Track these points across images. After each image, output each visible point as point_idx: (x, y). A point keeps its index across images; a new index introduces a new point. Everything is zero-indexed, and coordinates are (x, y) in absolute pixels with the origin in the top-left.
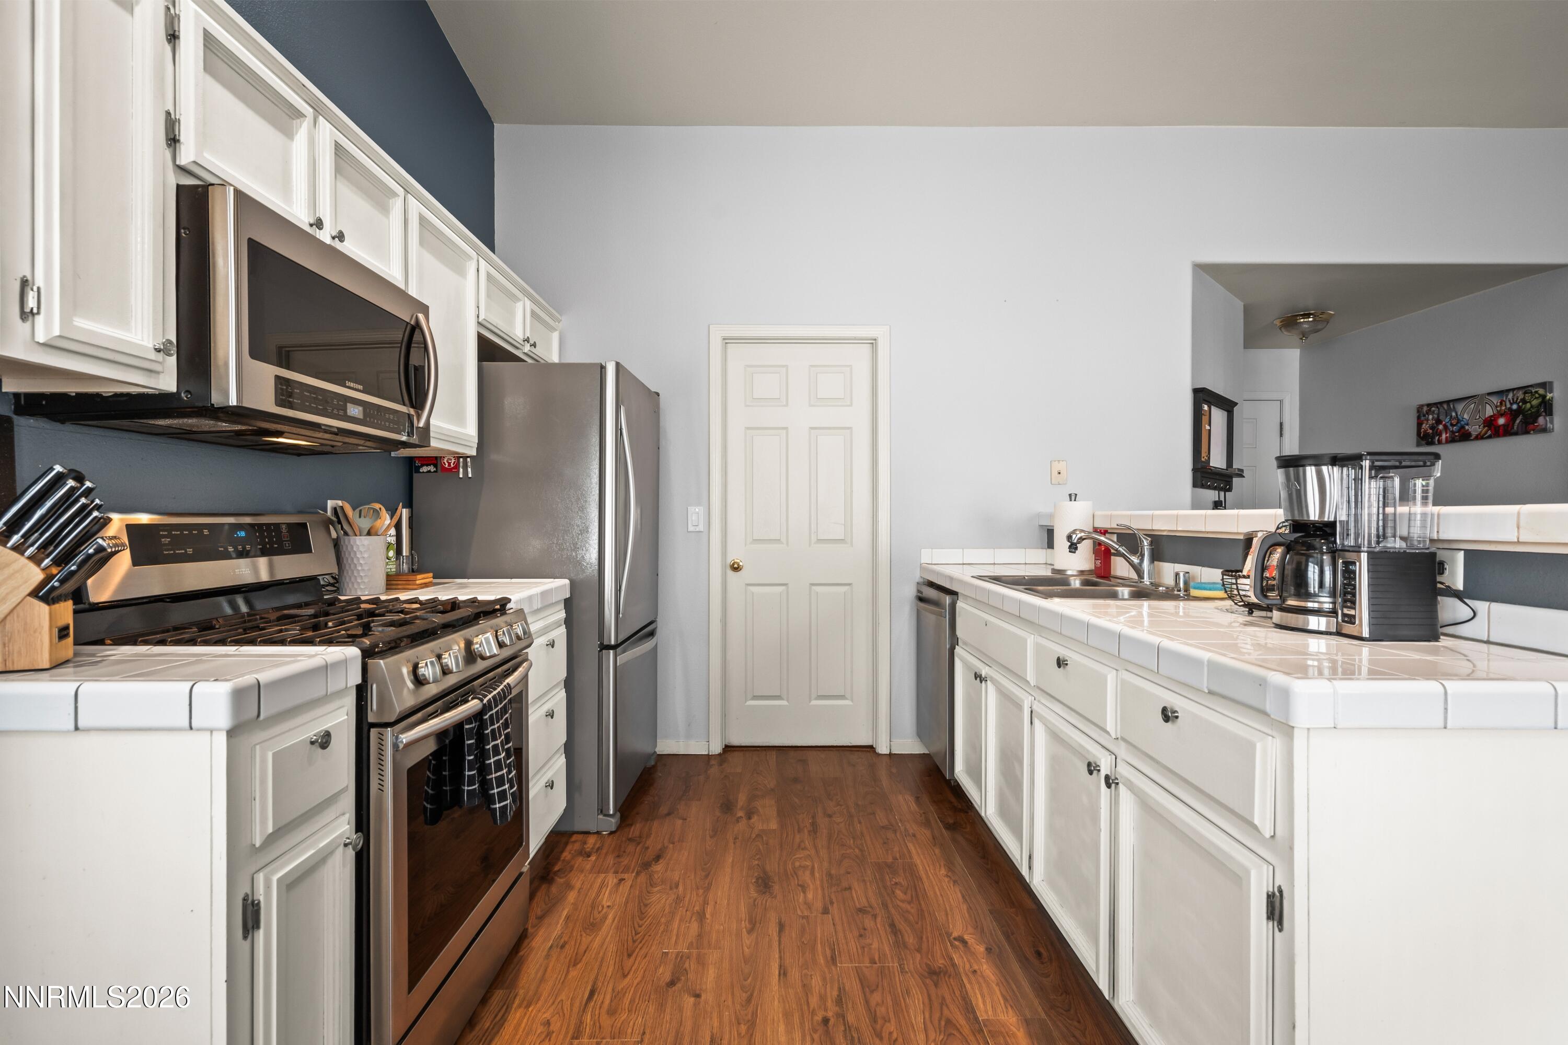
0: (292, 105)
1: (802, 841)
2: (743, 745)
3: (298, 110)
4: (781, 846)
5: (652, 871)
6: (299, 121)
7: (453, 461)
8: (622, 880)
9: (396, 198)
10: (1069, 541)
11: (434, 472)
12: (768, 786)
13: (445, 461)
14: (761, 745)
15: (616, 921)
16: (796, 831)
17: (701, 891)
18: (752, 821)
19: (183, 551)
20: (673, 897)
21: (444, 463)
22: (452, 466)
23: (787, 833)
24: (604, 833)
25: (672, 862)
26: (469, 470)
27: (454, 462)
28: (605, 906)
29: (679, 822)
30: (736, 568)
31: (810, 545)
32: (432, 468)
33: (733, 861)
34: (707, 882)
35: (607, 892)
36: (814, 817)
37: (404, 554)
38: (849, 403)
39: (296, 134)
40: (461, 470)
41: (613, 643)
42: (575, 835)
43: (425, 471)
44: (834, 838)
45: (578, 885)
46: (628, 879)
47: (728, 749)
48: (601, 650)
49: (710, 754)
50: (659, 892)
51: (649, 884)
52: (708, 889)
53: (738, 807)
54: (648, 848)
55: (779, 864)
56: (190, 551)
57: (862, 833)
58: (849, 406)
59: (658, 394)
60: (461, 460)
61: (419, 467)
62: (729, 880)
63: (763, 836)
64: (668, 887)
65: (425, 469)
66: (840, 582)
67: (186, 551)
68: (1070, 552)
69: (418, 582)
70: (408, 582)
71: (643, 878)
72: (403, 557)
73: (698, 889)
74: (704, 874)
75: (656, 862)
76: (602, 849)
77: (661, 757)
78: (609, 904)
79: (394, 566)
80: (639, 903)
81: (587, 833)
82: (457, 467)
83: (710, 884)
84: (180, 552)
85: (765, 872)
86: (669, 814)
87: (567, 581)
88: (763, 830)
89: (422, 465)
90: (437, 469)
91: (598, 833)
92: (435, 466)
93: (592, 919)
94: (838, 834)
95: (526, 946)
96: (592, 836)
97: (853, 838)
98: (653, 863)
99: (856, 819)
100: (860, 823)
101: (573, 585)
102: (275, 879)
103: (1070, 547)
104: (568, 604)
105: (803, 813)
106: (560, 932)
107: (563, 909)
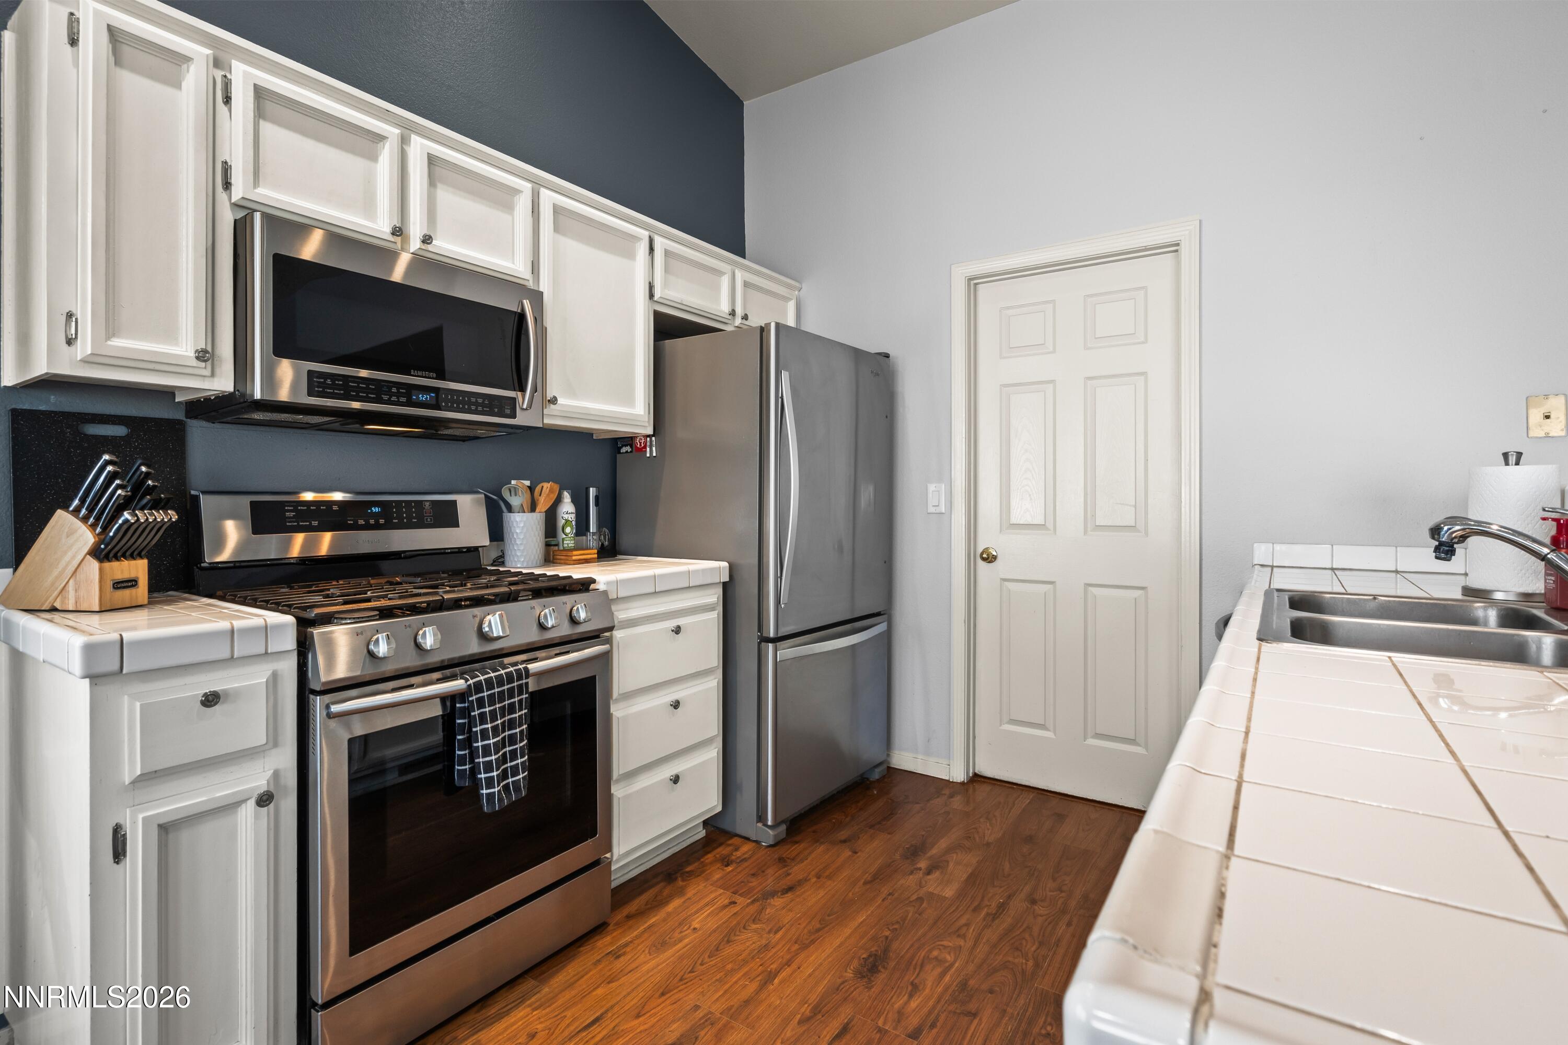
0: (369, 130)
1: (967, 925)
2: (996, 777)
3: (378, 134)
4: (935, 923)
5: (770, 904)
6: (382, 143)
7: (643, 440)
8: (735, 903)
9: (520, 194)
10: (1433, 538)
11: (631, 452)
12: (986, 838)
13: (638, 441)
14: (1019, 782)
15: (685, 949)
16: (971, 909)
17: (797, 946)
18: (929, 877)
19: (308, 523)
20: (764, 942)
21: (637, 443)
22: (642, 445)
23: (957, 908)
24: (764, 844)
25: (798, 900)
26: (654, 449)
27: (644, 442)
28: (692, 927)
29: (848, 853)
30: (989, 558)
31: (1085, 532)
32: (628, 449)
33: (865, 920)
34: (813, 937)
35: (708, 912)
36: (1010, 897)
37: (591, 531)
38: (1142, 339)
39: (380, 155)
40: (648, 449)
41: (772, 635)
42: (736, 838)
43: (624, 451)
44: (1014, 935)
45: (689, 895)
46: (740, 904)
47: (977, 778)
48: (759, 644)
49: (951, 780)
50: (756, 931)
51: (753, 918)
52: (805, 947)
53: (929, 854)
54: (789, 874)
55: (912, 946)
56: (315, 523)
57: (1057, 943)
58: (1143, 343)
59: (887, 356)
60: (648, 439)
61: (621, 448)
62: (839, 943)
63: (925, 902)
64: (767, 930)
65: (624, 450)
66: (1128, 585)
67: (311, 523)
68: (1437, 558)
69: (574, 558)
70: (567, 558)
71: (753, 909)
72: (590, 532)
73: (796, 943)
74: (818, 926)
75: (781, 895)
76: (746, 861)
77: (892, 772)
78: (697, 926)
79: (573, 542)
80: (725, 937)
81: (748, 839)
82: (645, 447)
83: (813, 942)
84: (305, 523)
85: (886, 951)
86: (844, 841)
87: (725, 564)
88: (931, 895)
89: (623, 446)
90: (632, 449)
91: (757, 842)
92: (631, 447)
93: (668, 937)
94: (1024, 930)
95: (592, 943)
96: (751, 843)
97: (1041, 944)
98: (779, 894)
99: (1066, 918)
100: (1069, 924)
101: (732, 569)
102: (141, 816)
103: (1437, 549)
104: (727, 588)
105: (1001, 887)
106: (629, 940)
107: (654, 916)
